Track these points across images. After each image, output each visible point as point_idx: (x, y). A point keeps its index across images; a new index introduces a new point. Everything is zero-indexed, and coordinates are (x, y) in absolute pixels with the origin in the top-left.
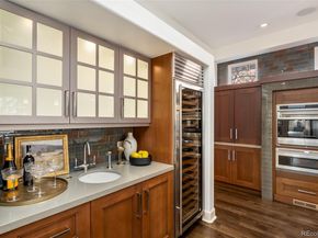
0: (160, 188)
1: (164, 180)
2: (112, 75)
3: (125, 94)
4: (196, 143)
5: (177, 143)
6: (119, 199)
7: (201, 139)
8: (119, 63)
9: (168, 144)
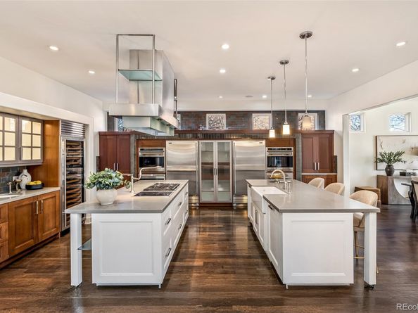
0: (50, 200)
1: (53, 195)
2: (14, 134)
3: (23, 145)
4: (79, 176)
5: (62, 177)
6: (24, 204)
7: (83, 173)
8: (18, 126)
9: (57, 175)
